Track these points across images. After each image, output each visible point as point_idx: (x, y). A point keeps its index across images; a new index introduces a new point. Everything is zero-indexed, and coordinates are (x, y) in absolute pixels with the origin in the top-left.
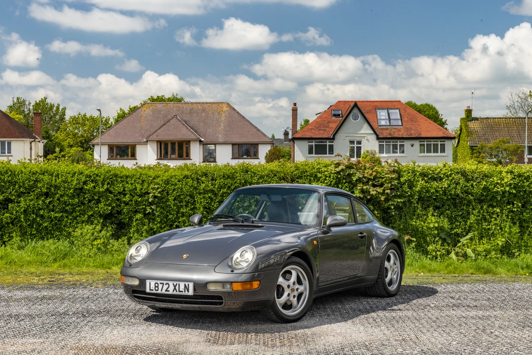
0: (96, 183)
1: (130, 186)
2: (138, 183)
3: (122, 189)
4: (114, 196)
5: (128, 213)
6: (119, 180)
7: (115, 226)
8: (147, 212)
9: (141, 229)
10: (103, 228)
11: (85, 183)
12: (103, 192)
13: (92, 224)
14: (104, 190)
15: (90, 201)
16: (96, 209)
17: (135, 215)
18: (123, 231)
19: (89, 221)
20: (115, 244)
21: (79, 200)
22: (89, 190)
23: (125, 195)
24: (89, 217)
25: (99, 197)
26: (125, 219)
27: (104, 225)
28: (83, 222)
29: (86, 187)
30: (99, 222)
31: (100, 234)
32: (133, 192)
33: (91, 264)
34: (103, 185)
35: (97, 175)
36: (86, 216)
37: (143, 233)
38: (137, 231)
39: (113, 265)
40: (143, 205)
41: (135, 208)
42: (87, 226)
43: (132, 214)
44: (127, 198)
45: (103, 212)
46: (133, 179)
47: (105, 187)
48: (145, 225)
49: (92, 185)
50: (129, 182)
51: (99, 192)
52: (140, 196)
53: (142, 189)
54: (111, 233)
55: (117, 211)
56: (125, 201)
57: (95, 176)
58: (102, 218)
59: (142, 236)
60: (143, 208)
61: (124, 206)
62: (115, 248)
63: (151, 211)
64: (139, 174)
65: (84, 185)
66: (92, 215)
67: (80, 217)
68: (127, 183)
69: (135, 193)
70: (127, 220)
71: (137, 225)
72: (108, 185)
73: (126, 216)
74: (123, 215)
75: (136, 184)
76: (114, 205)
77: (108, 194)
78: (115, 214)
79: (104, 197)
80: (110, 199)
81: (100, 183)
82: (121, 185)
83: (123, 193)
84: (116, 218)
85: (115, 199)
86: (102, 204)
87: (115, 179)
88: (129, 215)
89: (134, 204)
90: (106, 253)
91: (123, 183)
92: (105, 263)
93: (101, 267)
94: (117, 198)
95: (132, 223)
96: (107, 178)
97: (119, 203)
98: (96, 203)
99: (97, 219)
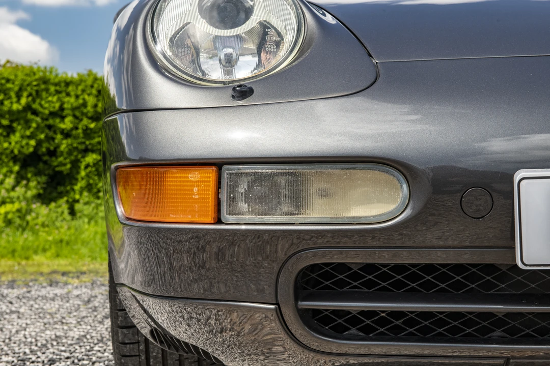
0: (5, 95)
1: (72, 100)
2: (89, 95)
3: (57, 105)
4: (43, 119)
5: (70, 153)
6: (52, 89)
7: (44, 179)
9: (96, 185)
10: (17, 183)
12: (18, 112)
14: (20, 107)
16: (6, 145)
17: (83, 157)
18: (61, 189)
20: (42, 211)
23: (63, 118)
25: (12, 121)
26: (65, 165)
27: (20, 178)
30: (11, 172)
31: (12, 194)
32: (78, 112)
34: (19, 97)
35: (8, 81)
37: (99, 191)
38: (89, 187)
39: (36, 252)
41: (84, 143)
43: (76, 156)
44: (67, 124)
45: (19, 151)
46: (80, 88)
47: (24, 101)
50: (72, 93)
51: (10, 112)
52: (96, 118)
53: (96, 106)
54: (36, 192)
55: (48, 149)
56: (63, 130)
57: (3, 81)
58: (18, 163)
59: (98, 198)
60: (98, 142)
61: (62, 139)
64: (91, 79)
68: (68, 95)
69: (83, 114)
70: (69, 166)
71: (88, 175)
72: (30, 99)
73: (65, 159)
74: (60, 156)
75: (86, 97)
76: (42, 136)
77: (30, 116)
78: (44, 155)
79: (22, 122)
80: (34, 125)
81: (13, 94)
82: (55, 99)
83: (59, 114)
84: (45, 162)
85: (43, 125)
86: (18, 135)
87: (43, 86)
88: (73, 158)
89: (81, 135)
90: (24, 230)
91: (61, 95)
92: (19, 248)
93: (10, 256)
94: (47, 123)
95: (78, 173)
96: (28, 85)
97: (51, 134)
98: (5, 134)
99: (7, 166)
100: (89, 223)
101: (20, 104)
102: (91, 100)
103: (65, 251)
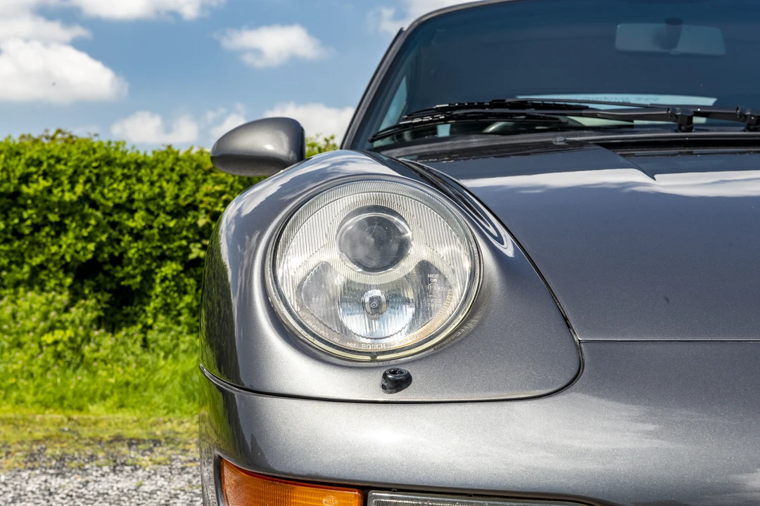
0: (54, 180)
1: (145, 188)
2: (168, 181)
3: (125, 195)
4: (104, 213)
5: (141, 261)
6: (119, 172)
7: (107, 296)
8: (192, 256)
9: (176, 305)
10: (73, 302)
11: (25, 179)
12: (72, 203)
13: (42, 290)
14: (74, 198)
15: (36, 228)
16: (54, 249)
17: (159, 267)
18: (127, 309)
19: (34, 281)
20: (107, 342)
21: (7, 226)
22: (34, 198)
23: (132, 212)
24: (35, 271)
25: (62, 217)
26: (134, 277)
28: (17, 284)
29: (24, 189)
30: (61, 285)
31: (65, 316)
32: (153, 205)
33: (29, 398)
34: (73, 183)
35: (58, 160)
36: (26, 268)
37: (180, 314)
38: (166, 309)
39: (92, 400)
40: (181, 239)
41: (161, 247)
42: (30, 294)
43: (150, 265)
44: (138, 221)
45: (72, 257)
46: (156, 171)
47: (79, 189)
48: (185, 293)
49: (43, 184)
50: (145, 179)
51: (61, 204)
52: (177, 213)
53: (177, 197)
54: (95, 314)
55: (111, 255)
56: (132, 229)
57: (52, 161)
58: (72, 274)
59: (179, 323)
60: (180, 247)
61: (130, 242)
62: (102, 353)
63: (202, 254)
64: (171, 159)
65: (20, 184)
66: (42, 267)
67: (9, 270)
68: (140, 180)
69: (159, 207)
70: (139, 279)
71: (164, 292)
72: (88, 186)
73: (135, 268)
74: (128, 265)
75: (164, 184)
76: (104, 238)
77: (88, 210)
78: (105, 263)
79: (77, 218)
80: (93, 222)
81: (64, 179)
82: (122, 186)
83: (127, 207)
84: (107, 273)
85: (105, 222)
86: (71, 235)
87: (106, 169)
88: (144, 267)
89: (157, 237)
90: (77, 367)
91: (129, 182)
92: (70, 394)
93: (56, 405)
94: (111, 219)
95: (152, 288)
96: (86, 167)
97: (115, 234)
98: (53, 233)
99: (56, 277)
100: (165, 357)
101: (75, 193)
102: (170, 189)
103: (131, 400)
